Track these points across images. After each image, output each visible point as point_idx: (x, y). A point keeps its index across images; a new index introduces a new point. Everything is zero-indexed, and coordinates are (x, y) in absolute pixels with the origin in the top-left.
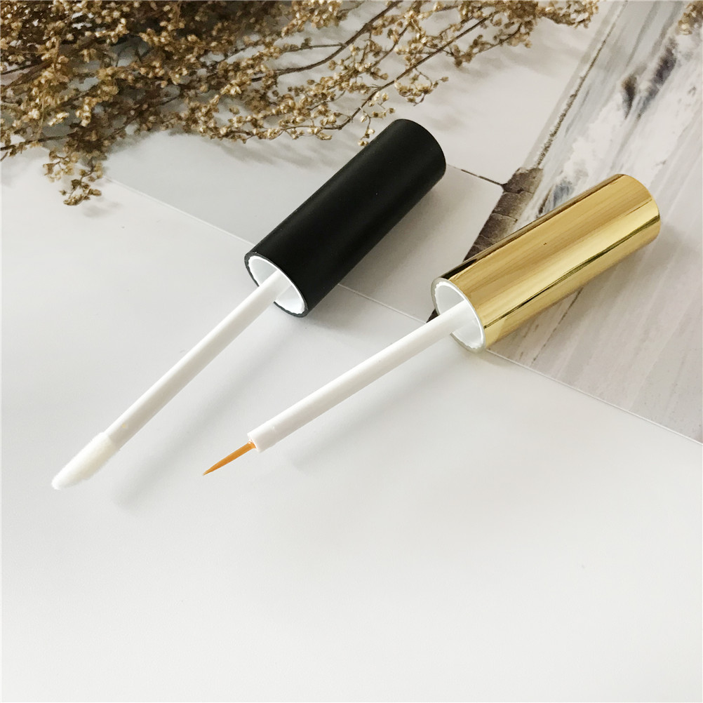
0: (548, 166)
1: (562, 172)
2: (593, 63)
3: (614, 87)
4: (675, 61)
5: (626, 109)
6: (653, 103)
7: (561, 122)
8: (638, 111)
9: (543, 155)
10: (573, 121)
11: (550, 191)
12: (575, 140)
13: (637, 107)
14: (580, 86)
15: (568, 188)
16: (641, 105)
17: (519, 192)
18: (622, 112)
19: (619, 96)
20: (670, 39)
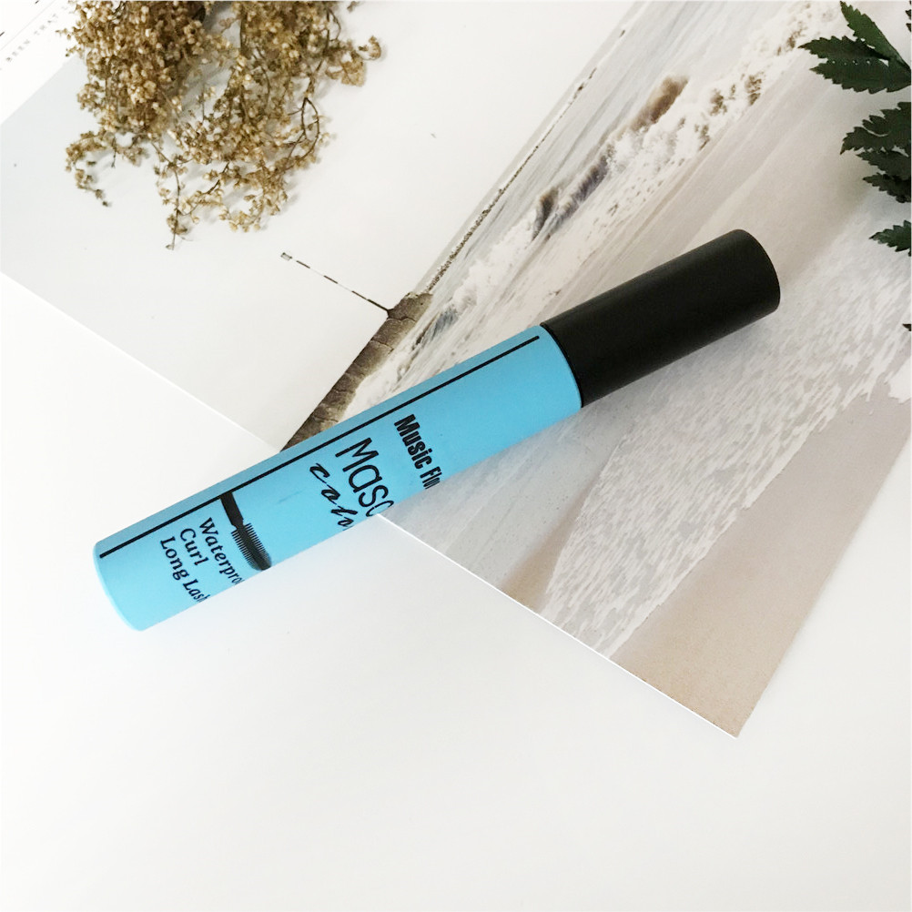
0: (438, 292)
2: (518, 172)
3: (531, 203)
4: (606, 173)
5: (536, 229)
6: (568, 222)
7: (465, 241)
8: (549, 231)
9: (437, 279)
10: (478, 241)
11: (433, 320)
12: (474, 263)
14: (497, 201)
15: (452, 318)
16: (554, 224)
17: (402, 319)
18: (531, 233)
19: (533, 214)
20: (609, 146)
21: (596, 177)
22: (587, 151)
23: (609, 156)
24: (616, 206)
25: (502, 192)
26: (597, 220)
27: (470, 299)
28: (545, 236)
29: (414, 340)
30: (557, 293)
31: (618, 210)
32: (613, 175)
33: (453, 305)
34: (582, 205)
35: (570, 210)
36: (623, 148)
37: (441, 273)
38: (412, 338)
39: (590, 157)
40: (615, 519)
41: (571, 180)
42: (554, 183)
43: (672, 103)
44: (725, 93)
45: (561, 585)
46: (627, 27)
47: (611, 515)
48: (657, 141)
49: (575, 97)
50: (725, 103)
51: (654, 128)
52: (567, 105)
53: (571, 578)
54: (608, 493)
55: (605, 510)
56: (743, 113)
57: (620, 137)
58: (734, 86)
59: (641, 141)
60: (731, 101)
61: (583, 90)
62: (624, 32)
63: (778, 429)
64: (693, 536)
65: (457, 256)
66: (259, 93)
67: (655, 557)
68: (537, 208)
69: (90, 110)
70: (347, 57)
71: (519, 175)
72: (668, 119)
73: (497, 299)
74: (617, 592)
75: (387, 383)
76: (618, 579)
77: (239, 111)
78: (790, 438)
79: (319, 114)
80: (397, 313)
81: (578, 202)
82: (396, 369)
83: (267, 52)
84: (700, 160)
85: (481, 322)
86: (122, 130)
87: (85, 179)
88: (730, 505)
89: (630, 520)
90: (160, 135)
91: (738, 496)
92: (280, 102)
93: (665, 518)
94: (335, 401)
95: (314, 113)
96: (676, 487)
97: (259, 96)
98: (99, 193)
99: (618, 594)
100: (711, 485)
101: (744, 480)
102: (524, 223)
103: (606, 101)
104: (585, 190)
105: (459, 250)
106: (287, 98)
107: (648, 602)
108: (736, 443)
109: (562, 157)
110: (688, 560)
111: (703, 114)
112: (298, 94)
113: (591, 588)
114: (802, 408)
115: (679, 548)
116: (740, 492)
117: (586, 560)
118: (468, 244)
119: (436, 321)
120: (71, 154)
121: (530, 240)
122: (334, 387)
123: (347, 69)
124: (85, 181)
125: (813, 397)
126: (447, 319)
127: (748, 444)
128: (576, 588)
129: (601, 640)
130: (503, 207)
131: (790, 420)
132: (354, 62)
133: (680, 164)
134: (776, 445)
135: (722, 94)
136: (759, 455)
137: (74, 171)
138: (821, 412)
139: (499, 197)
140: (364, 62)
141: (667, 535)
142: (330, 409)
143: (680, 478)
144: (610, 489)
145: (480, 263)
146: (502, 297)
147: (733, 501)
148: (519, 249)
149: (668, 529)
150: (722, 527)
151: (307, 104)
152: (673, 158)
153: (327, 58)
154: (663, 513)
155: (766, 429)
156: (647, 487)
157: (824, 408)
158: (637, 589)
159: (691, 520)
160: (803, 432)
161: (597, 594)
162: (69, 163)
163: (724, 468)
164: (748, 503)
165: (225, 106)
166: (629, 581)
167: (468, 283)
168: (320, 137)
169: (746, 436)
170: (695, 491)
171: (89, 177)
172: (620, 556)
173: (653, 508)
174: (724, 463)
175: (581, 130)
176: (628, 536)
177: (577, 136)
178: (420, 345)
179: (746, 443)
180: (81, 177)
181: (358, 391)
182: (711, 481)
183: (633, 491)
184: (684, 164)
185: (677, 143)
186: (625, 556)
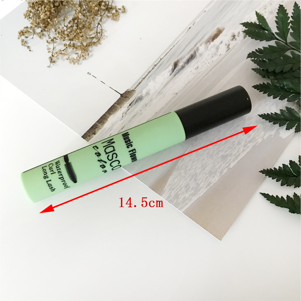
0: (138, 90)
1: (142, 92)
2: (167, 53)
3: (171, 63)
4: (195, 56)
5: (171, 72)
6: (182, 71)
7: (148, 74)
9: (138, 85)
10: (152, 74)
11: (135, 99)
12: (150, 81)
13: (176, 72)
14: (159, 62)
16: (177, 72)
17: (125, 98)
18: (169, 73)
19: (171, 67)
20: (197, 47)
21: (192, 57)
22: (190, 49)
23: (197, 51)
24: (198, 67)
25: (161, 59)
26: (191, 71)
27: (148, 93)
28: (174, 75)
29: (129, 105)
30: (176, 94)
31: (199, 68)
32: (198, 57)
33: (142, 94)
34: (187, 66)
35: (183, 67)
36: (202, 49)
37: (139, 84)
38: (128, 104)
39: (191, 51)
40: (188, 168)
41: (184, 58)
42: (178, 58)
43: (219, 36)
44: (236, 34)
45: (169, 188)
46: (207, 10)
47: (187, 167)
48: (213, 48)
49: (188, 31)
50: (236, 37)
51: (212, 43)
52: (185, 33)
53: (173, 186)
54: (187, 159)
55: (185, 165)
56: (241, 41)
57: (201, 45)
58: (239, 32)
59: (208, 47)
60: (238, 37)
61: (191, 29)
62: (205, 11)
63: (243, 144)
64: (213, 176)
65: (145, 79)
66: (84, 20)
67: (200, 181)
68: (172, 66)
69: (28, 19)
70: (114, 11)
71: (167, 54)
72: (217, 41)
73: (157, 94)
74: (187, 191)
75: (119, 118)
76: (187, 187)
77: (76, 25)
78: (247, 147)
79: (103, 29)
80: (124, 95)
81: (186, 65)
82: (122, 113)
83: (88, 7)
84: (226, 55)
85: (151, 101)
86: (37, 27)
87: (24, 42)
88: (225, 167)
89: (193, 169)
90: (50, 30)
91: (228, 164)
92: (90, 24)
93: (204, 169)
94: (101, 122)
95: (101, 28)
96: (209, 159)
97: (84, 21)
98: (28, 47)
99: (187, 192)
100: (220, 160)
101: (231, 159)
102: (167, 70)
103: (197, 33)
104: (188, 61)
105: (146, 77)
106: (93, 23)
107: (196, 196)
108: (229, 147)
109: (181, 50)
110: (210, 183)
111: (228, 41)
112: (96, 22)
113: (179, 189)
114: (251, 138)
115: (208, 179)
116: (229, 162)
117: (178, 180)
118: (149, 75)
119: (136, 99)
120: (20, 34)
121: (169, 76)
122: (101, 118)
123: (113, 15)
124: (24, 43)
125: (255, 134)
126: (140, 99)
127: (233, 148)
128: (174, 189)
129: (180, 206)
130: (161, 64)
131: (247, 141)
132: (116, 13)
133: (220, 56)
134: (242, 149)
135: (235, 34)
136: (236, 152)
137: (20, 39)
138: (257, 140)
139: (160, 61)
140: (119, 13)
141: (204, 175)
142: (99, 124)
143: (210, 157)
144: (188, 158)
145: (152, 81)
146: (159, 93)
147: (226, 165)
148: (165, 78)
149: (205, 173)
150: (223, 173)
151: (99, 25)
152: (217, 54)
153: (107, 11)
154: (204, 167)
155: (239, 143)
156: (200, 159)
157: (258, 139)
158: (193, 191)
159: (213, 170)
160: (251, 145)
161: (180, 191)
162: (19, 37)
163: (225, 155)
164: (231, 166)
165: (72, 23)
166: (191, 189)
167: (148, 88)
168: (102, 36)
169: (232, 145)
170: (215, 161)
171: (25, 42)
172: (189, 180)
173: (201, 166)
174: (225, 153)
175: (189, 42)
176: (191, 174)
177: (187, 43)
178: (130, 106)
179: (232, 147)
180: (23, 41)
181: (109, 119)
182: (220, 159)
183: (195, 159)
184: (221, 55)
185: (219, 49)
186: (190, 180)
